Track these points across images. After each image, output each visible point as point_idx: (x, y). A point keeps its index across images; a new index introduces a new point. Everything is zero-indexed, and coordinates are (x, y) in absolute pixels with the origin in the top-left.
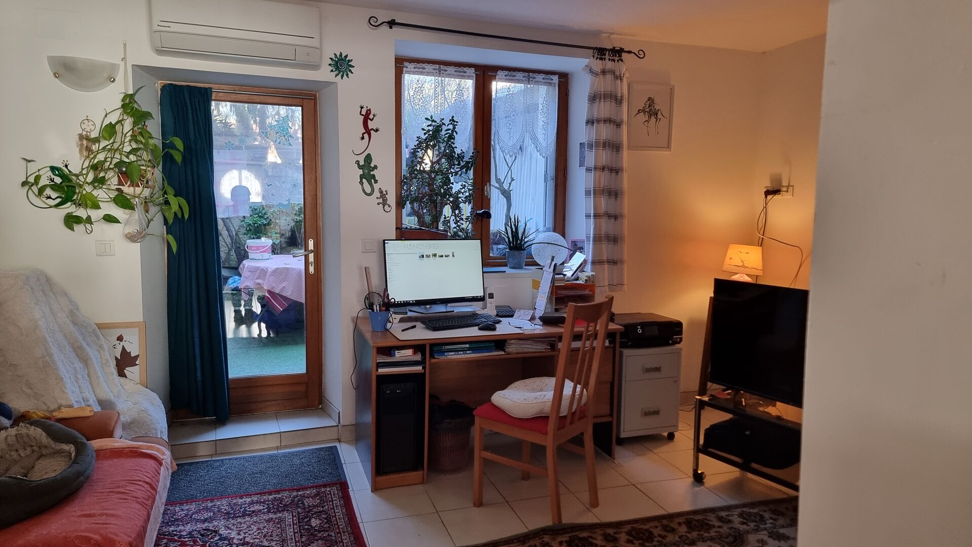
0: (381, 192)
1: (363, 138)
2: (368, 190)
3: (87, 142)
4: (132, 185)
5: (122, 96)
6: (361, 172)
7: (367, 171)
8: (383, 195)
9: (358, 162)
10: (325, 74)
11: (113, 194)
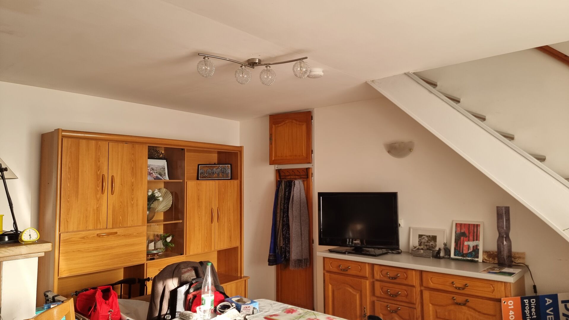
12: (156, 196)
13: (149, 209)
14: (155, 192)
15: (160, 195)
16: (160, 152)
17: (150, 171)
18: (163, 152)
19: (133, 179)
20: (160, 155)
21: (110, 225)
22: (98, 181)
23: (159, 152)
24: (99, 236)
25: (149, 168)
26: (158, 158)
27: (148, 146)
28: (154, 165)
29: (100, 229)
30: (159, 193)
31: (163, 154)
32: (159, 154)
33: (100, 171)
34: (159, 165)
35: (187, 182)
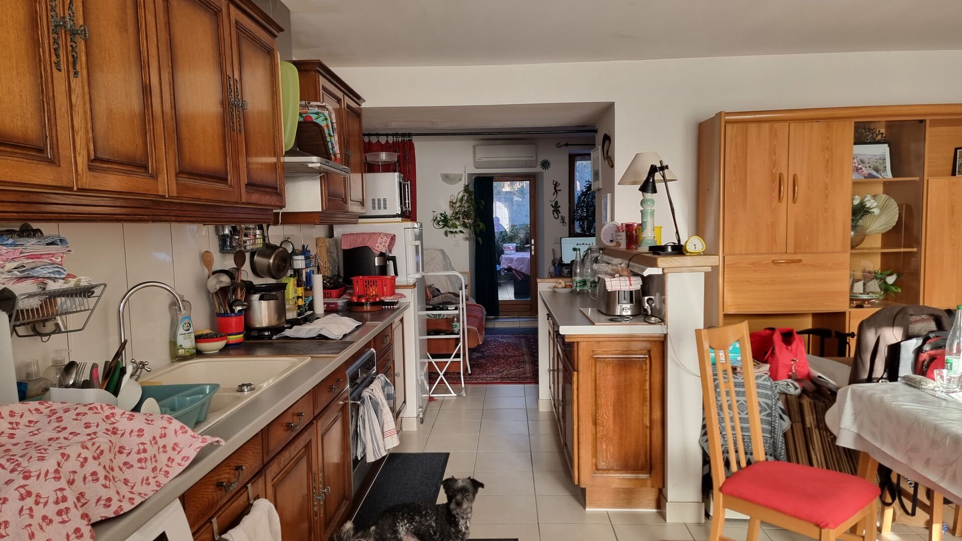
0: (562, 217)
1: (554, 194)
2: (556, 217)
3: (452, 204)
4: (468, 219)
5: (464, 186)
6: (553, 209)
7: (556, 208)
8: (563, 219)
9: (552, 205)
10: (539, 169)
11: (462, 223)
12: (866, 206)
13: (854, 227)
14: (866, 199)
15: (875, 205)
16: (877, 132)
17: (857, 165)
18: (883, 131)
19: (827, 178)
20: (877, 136)
21: (791, 249)
22: (774, 183)
23: (874, 131)
24: (775, 263)
25: (855, 161)
26: (873, 141)
27: (855, 122)
28: (865, 155)
29: (776, 253)
30: (872, 201)
31: (882, 134)
32: (875, 135)
33: (776, 168)
34: (873, 154)
35: (928, 180)
